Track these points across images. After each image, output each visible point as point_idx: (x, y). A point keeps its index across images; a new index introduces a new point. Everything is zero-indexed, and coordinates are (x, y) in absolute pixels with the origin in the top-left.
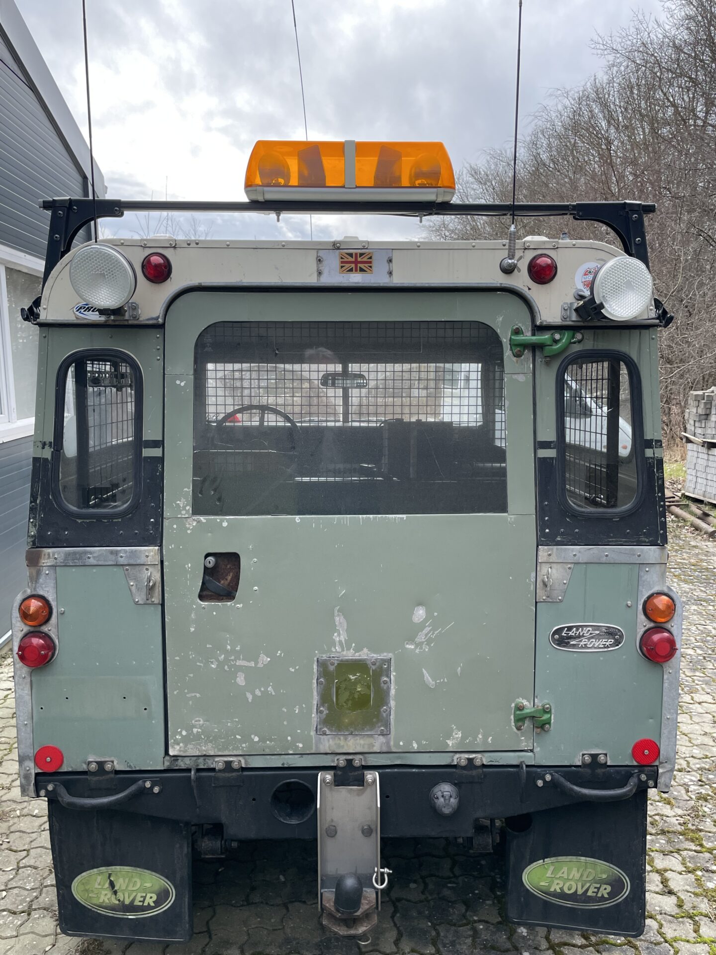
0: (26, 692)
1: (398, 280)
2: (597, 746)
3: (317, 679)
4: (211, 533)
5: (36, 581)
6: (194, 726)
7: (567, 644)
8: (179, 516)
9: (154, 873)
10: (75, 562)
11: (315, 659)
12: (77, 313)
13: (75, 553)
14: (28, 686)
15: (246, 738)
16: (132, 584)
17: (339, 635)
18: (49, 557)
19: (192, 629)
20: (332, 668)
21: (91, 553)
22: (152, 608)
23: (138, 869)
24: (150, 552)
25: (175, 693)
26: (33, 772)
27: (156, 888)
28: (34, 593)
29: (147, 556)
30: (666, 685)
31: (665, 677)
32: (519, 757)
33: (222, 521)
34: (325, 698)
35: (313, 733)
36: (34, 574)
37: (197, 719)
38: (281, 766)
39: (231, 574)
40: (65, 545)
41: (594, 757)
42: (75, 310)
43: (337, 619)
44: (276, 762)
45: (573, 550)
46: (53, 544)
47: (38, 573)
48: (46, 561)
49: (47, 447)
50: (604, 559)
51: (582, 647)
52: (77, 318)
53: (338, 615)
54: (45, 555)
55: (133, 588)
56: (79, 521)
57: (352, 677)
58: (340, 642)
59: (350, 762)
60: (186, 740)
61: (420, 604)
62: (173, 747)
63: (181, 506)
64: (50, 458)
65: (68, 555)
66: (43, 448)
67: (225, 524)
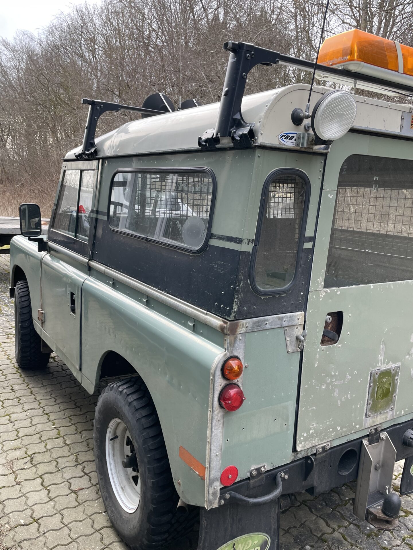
0: (220, 431)
3: (369, 385)
4: (331, 299)
5: (233, 346)
6: (311, 429)
8: (318, 289)
9: (260, 533)
10: (258, 329)
11: (370, 372)
12: (280, 139)
13: (258, 322)
14: (221, 426)
15: (335, 429)
16: (288, 339)
17: (381, 356)
18: (243, 327)
19: (316, 365)
20: (377, 376)
21: (267, 320)
22: (296, 355)
24: (299, 316)
25: (303, 409)
26: (219, 488)
28: (232, 355)
29: (298, 319)
33: (337, 291)
34: (372, 395)
35: (364, 417)
37: (313, 424)
38: (346, 442)
40: (253, 316)
42: (279, 137)
43: (381, 346)
44: (344, 440)
46: (246, 316)
47: (235, 339)
48: (241, 330)
52: (280, 143)
54: (240, 325)
55: (288, 343)
56: (263, 298)
57: (384, 380)
58: (381, 360)
59: (376, 430)
60: (306, 439)
62: (299, 446)
63: (320, 282)
64: (251, 252)
65: (254, 323)
66: (248, 244)
67: (339, 293)
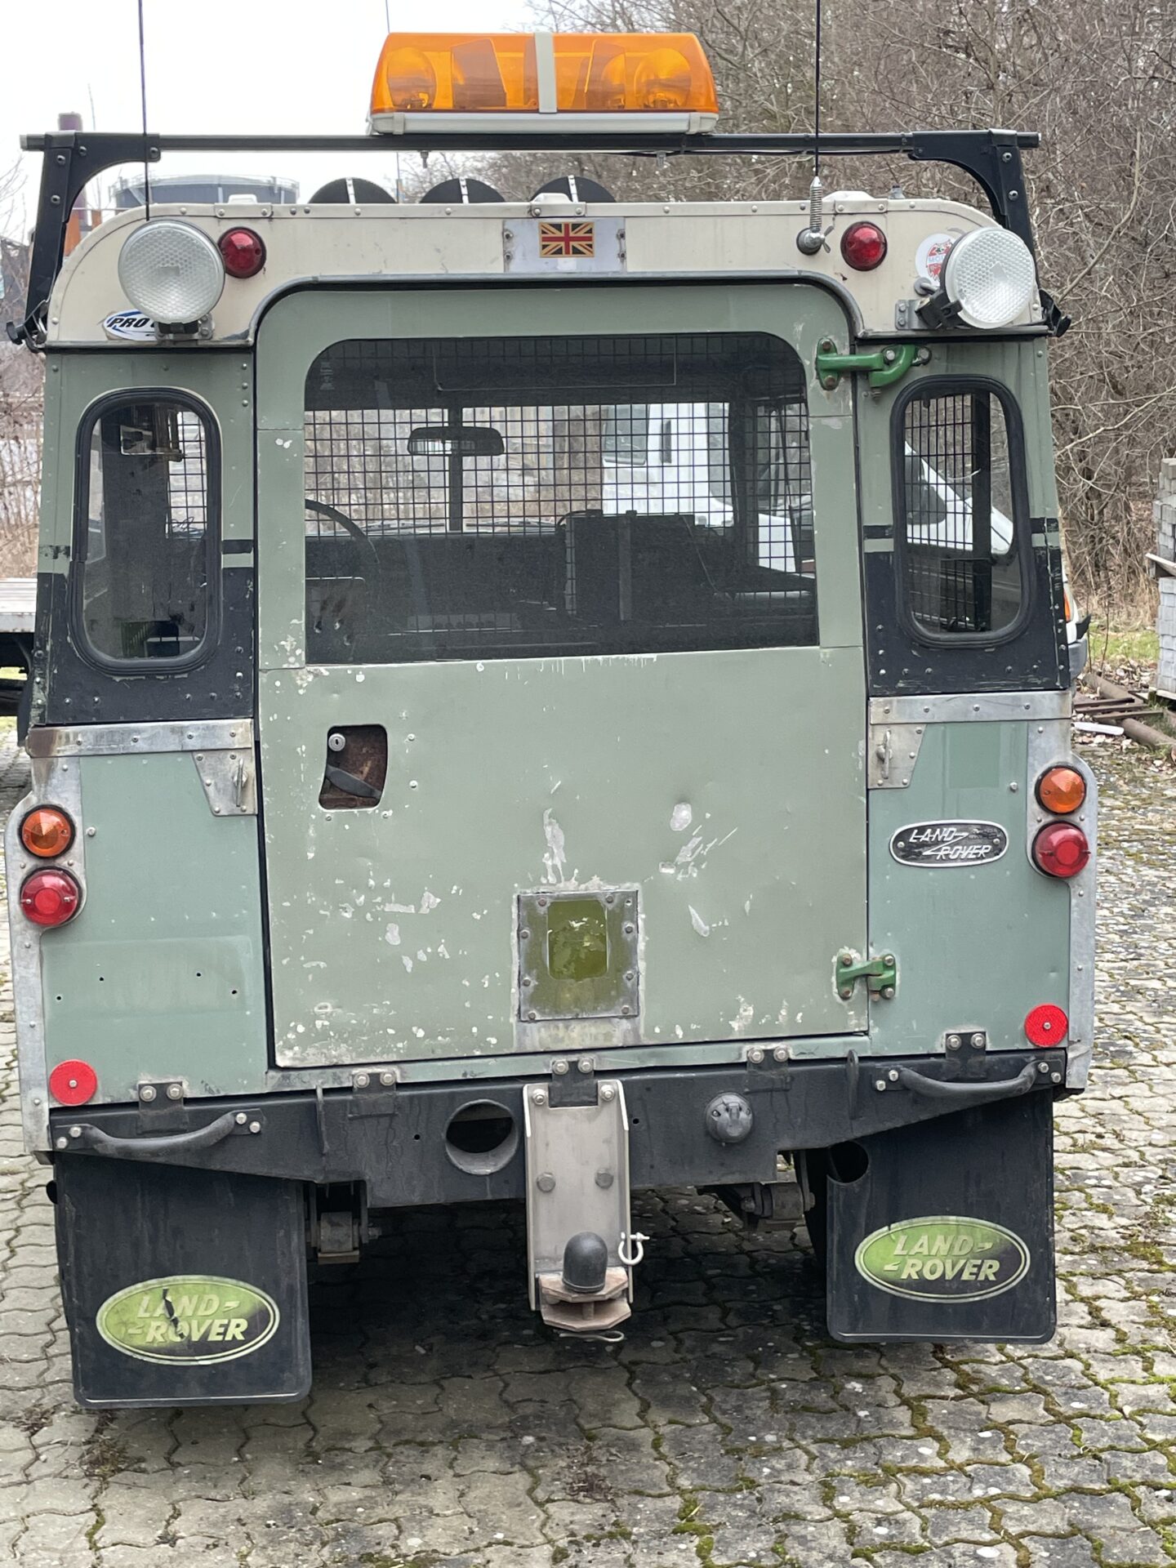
0: (33, 971)
1: (635, 268)
2: (969, 1020)
3: (519, 931)
4: (336, 692)
5: (46, 783)
6: (317, 1017)
7: (918, 857)
8: (285, 666)
9: (241, 1283)
10: (113, 749)
11: (515, 897)
12: (110, 329)
13: (111, 732)
14: (36, 960)
15: (405, 1033)
16: (208, 781)
17: (552, 856)
18: (68, 742)
19: (311, 855)
20: (542, 910)
21: (138, 731)
22: (243, 822)
23: (215, 1278)
24: (237, 730)
25: (285, 962)
26: (46, 1107)
27: (247, 1308)
28: (43, 802)
29: (233, 735)
30: (1074, 915)
31: (1074, 901)
32: (846, 1044)
33: (356, 672)
34: (531, 961)
35: (513, 1020)
36: (43, 770)
37: (322, 1004)
38: (460, 1077)
39: (369, 763)
40: (94, 720)
41: (965, 1037)
42: (106, 324)
43: (548, 829)
44: (454, 1071)
45: (923, 702)
46: (74, 718)
47: (50, 769)
48: (63, 748)
49: (61, 555)
50: (973, 716)
51: (942, 860)
52: (110, 339)
53: (550, 824)
54: (60, 738)
55: (211, 790)
56: (118, 679)
57: (576, 925)
58: (554, 867)
59: (574, 1065)
60: (304, 1041)
61: (683, 800)
62: (282, 1053)
63: (288, 648)
64: (66, 574)
65: (99, 737)
66: (56, 557)
67: (360, 678)
